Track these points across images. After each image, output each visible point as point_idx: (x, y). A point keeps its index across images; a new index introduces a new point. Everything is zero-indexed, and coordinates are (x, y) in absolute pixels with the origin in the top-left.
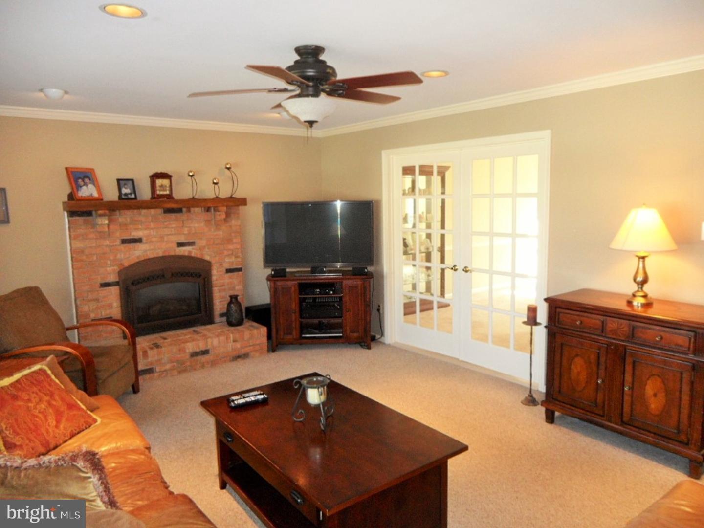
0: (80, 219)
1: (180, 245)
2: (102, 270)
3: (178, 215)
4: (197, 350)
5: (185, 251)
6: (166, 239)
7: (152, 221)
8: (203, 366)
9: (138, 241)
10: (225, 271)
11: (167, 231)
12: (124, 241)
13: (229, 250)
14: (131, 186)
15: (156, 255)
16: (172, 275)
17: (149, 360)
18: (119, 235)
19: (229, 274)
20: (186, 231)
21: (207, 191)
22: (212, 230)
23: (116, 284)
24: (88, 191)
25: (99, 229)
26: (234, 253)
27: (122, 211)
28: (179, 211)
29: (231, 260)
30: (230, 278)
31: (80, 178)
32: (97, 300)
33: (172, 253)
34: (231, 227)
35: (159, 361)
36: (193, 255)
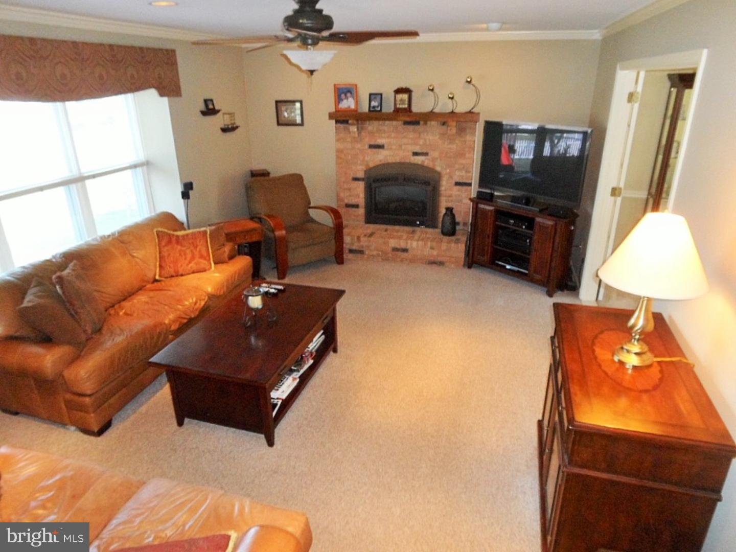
0: (341, 126)
1: (415, 154)
2: (354, 168)
3: (417, 127)
4: (398, 247)
5: (419, 160)
6: (403, 147)
7: (393, 131)
8: (402, 261)
9: (380, 147)
10: (454, 183)
11: (405, 141)
12: (371, 146)
13: (462, 164)
14: (379, 101)
15: (394, 161)
16: (405, 179)
17: (362, 243)
18: (367, 141)
19: (458, 187)
20: (421, 142)
21: (445, 106)
22: (446, 143)
23: (362, 180)
24: (348, 103)
25: (352, 135)
26: (465, 168)
27: (371, 122)
28: (416, 123)
29: (461, 174)
30: (459, 191)
31: (343, 93)
32: (349, 189)
33: (407, 161)
34: (465, 141)
35: (368, 247)
36: (426, 164)
